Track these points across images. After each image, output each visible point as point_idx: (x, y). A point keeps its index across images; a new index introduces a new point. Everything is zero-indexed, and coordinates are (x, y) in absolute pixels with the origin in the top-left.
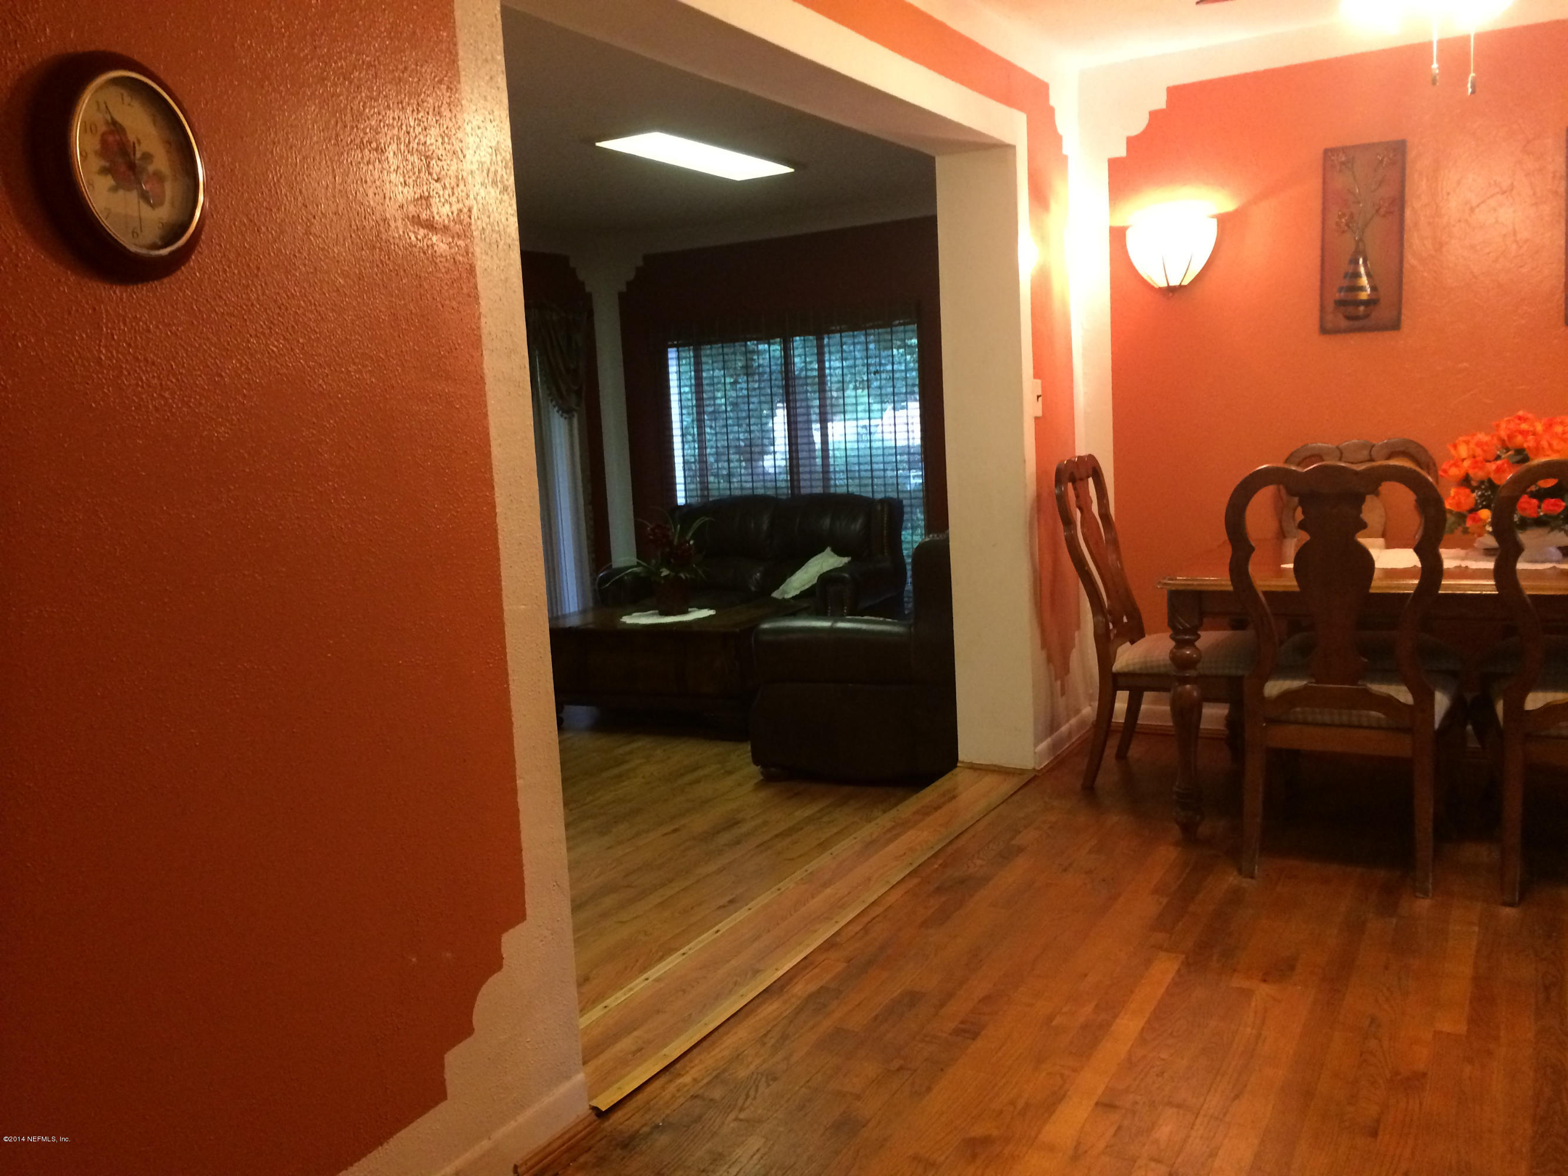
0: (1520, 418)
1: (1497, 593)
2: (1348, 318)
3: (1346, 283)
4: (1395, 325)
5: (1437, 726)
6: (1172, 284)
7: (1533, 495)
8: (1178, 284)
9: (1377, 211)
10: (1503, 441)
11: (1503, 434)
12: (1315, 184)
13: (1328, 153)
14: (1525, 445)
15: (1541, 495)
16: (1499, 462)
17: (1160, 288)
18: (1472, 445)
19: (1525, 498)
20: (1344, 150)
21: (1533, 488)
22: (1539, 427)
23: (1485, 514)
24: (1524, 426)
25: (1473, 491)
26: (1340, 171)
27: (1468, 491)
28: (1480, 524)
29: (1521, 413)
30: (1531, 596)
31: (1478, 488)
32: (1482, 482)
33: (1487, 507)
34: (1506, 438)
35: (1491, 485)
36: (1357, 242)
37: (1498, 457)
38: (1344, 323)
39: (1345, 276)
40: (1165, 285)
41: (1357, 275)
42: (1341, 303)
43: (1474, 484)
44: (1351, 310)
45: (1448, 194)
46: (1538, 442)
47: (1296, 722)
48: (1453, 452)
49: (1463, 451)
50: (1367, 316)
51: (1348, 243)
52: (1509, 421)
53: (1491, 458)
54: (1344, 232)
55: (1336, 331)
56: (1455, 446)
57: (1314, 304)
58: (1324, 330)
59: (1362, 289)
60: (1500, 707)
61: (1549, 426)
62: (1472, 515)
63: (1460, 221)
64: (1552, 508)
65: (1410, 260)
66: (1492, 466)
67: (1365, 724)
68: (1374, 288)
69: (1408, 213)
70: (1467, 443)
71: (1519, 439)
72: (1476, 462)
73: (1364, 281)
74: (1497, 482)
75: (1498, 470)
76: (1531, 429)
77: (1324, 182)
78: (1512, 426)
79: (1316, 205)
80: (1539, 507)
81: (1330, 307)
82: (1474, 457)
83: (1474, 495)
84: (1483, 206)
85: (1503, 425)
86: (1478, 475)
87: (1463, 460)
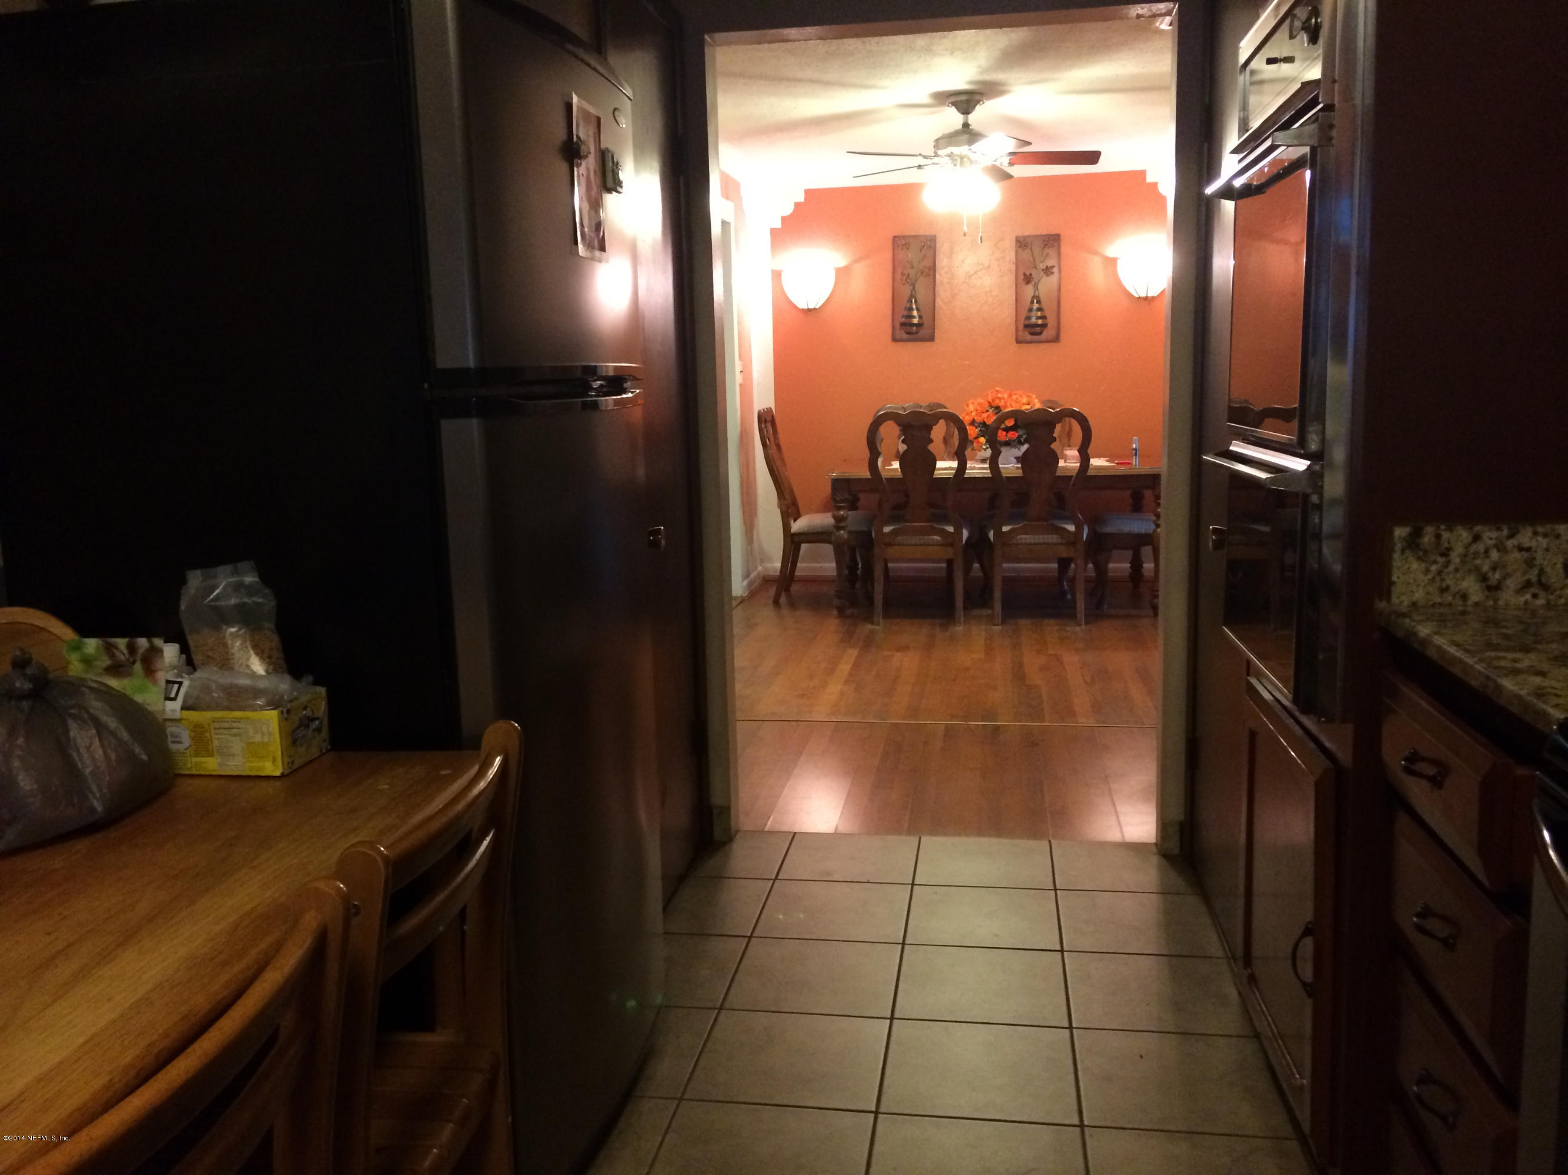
0: (997, 391)
1: (990, 476)
2: (908, 333)
3: (905, 313)
4: (931, 338)
5: (964, 542)
6: (810, 307)
7: (1004, 430)
8: (813, 307)
9: (922, 273)
10: (990, 403)
11: (990, 399)
12: (889, 255)
13: (895, 237)
14: (1000, 405)
15: (1007, 430)
16: (988, 413)
17: (803, 309)
18: (976, 405)
19: (1000, 431)
20: (904, 237)
21: (1003, 426)
22: (1006, 396)
23: (982, 440)
24: (999, 395)
25: (976, 428)
26: (902, 249)
27: (974, 428)
28: (980, 444)
29: (997, 389)
30: (1005, 477)
31: (979, 426)
32: (981, 423)
33: (983, 436)
34: (991, 401)
35: (984, 424)
36: (912, 291)
37: (988, 411)
38: (905, 336)
39: (906, 308)
40: (807, 308)
41: (911, 309)
42: (903, 324)
43: (976, 425)
44: (908, 329)
45: (958, 267)
46: (1006, 403)
47: (899, 545)
48: (967, 408)
49: (971, 408)
50: (917, 333)
51: (906, 290)
52: (992, 393)
53: (985, 411)
54: (904, 284)
55: (901, 340)
56: (968, 406)
57: (889, 322)
58: (895, 339)
59: (914, 317)
60: (991, 534)
61: (1010, 396)
62: (976, 440)
63: (964, 283)
64: (1012, 436)
65: (939, 302)
66: (985, 415)
67: (931, 543)
68: (920, 317)
69: (937, 276)
70: (973, 403)
71: (997, 401)
72: (978, 413)
73: (915, 313)
74: (988, 423)
75: (988, 417)
76: (1002, 397)
77: (894, 254)
78: (994, 395)
79: (889, 267)
80: (1006, 436)
81: (898, 326)
82: (977, 410)
83: (977, 430)
84: (975, 276)
85: (990, 395)
86: (978, 419)
87: (971, 412)
